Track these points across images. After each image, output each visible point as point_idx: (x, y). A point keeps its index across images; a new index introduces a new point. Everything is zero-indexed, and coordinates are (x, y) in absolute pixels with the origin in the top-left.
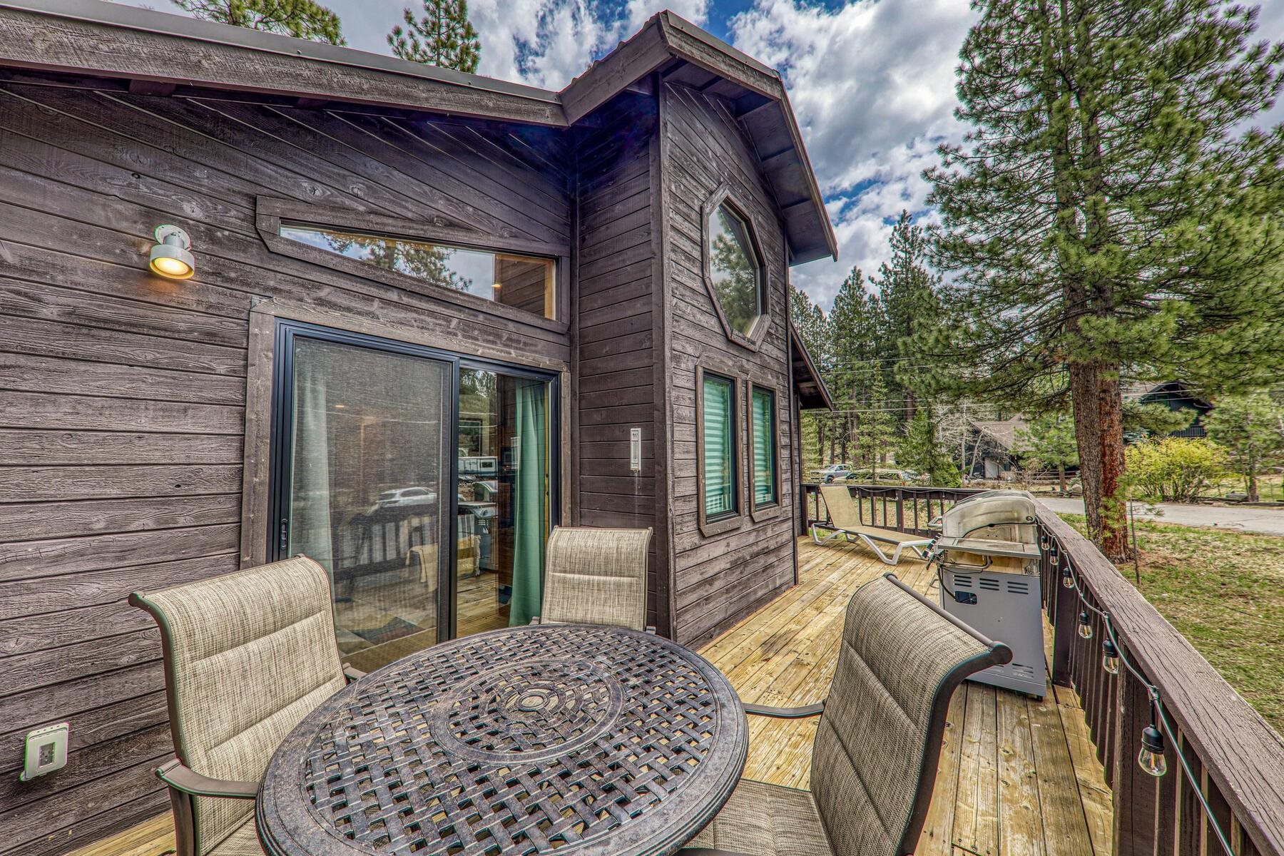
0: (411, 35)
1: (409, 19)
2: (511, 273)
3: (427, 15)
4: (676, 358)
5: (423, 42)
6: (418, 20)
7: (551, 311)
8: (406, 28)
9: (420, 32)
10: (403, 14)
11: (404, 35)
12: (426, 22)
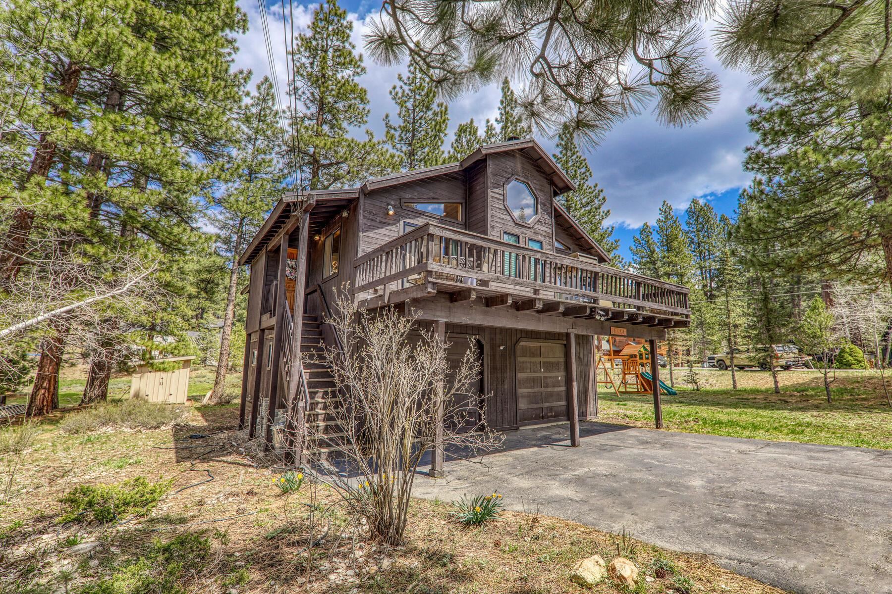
0: (401, 87)
1: (400, 78)
2: (449, 209)
3: (409, 74)
4: (493, 227)
5: (406, 88)
6: (405, 78)
7: (460, 218)
8: (400, 84)
9: (405, 84)
10: (397, 76)
11: (398, 89)
12: (409, 78)
